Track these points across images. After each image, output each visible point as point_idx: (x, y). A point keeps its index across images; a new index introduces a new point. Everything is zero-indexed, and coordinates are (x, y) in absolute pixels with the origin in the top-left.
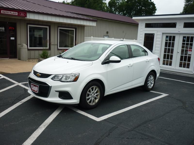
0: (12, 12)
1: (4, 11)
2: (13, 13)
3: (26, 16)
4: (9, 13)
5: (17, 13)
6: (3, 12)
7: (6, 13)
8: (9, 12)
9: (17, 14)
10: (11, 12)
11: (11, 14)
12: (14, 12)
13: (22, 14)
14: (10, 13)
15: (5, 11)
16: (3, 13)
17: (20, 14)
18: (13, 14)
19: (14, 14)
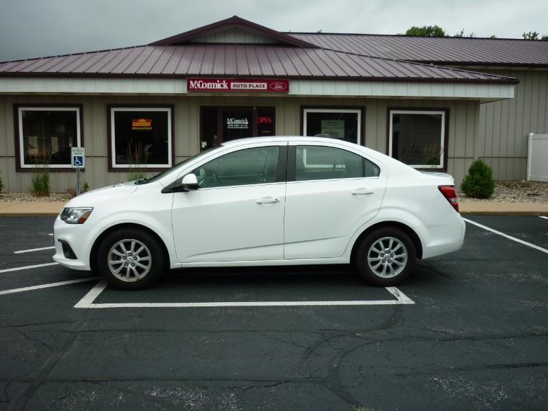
0: (255, 84)
1: (236, 84)
2: (257, 86)
3: (287, 90)
4: (248, 86)
5: (266, 84)
6: (234, 86)
7: (240, 88)
8: (248, 84)
9: (266, 88)
10: (252, 84)
11: (251, 88)
12: (259, 84)
13: (278, 87)
14: (250, 86)
15: (238, 84)
16: (234, 88)
17: (273, 86)
18: (257, 88)
19: (259, 88)
